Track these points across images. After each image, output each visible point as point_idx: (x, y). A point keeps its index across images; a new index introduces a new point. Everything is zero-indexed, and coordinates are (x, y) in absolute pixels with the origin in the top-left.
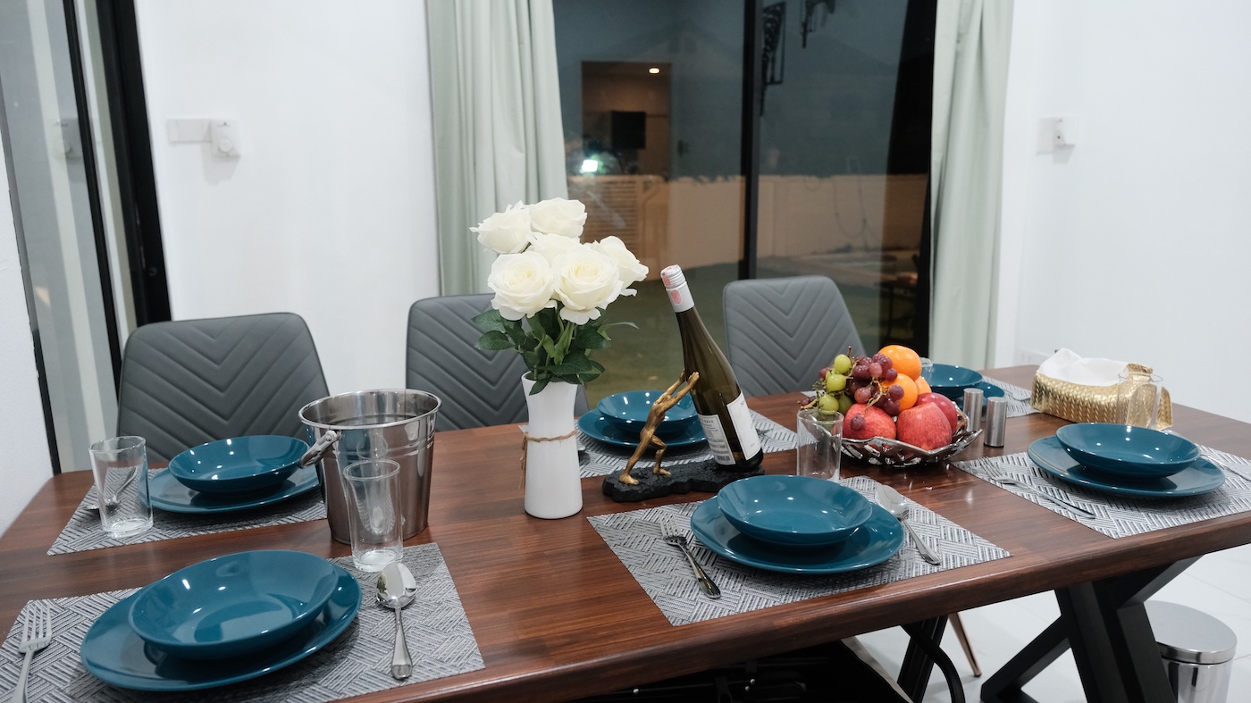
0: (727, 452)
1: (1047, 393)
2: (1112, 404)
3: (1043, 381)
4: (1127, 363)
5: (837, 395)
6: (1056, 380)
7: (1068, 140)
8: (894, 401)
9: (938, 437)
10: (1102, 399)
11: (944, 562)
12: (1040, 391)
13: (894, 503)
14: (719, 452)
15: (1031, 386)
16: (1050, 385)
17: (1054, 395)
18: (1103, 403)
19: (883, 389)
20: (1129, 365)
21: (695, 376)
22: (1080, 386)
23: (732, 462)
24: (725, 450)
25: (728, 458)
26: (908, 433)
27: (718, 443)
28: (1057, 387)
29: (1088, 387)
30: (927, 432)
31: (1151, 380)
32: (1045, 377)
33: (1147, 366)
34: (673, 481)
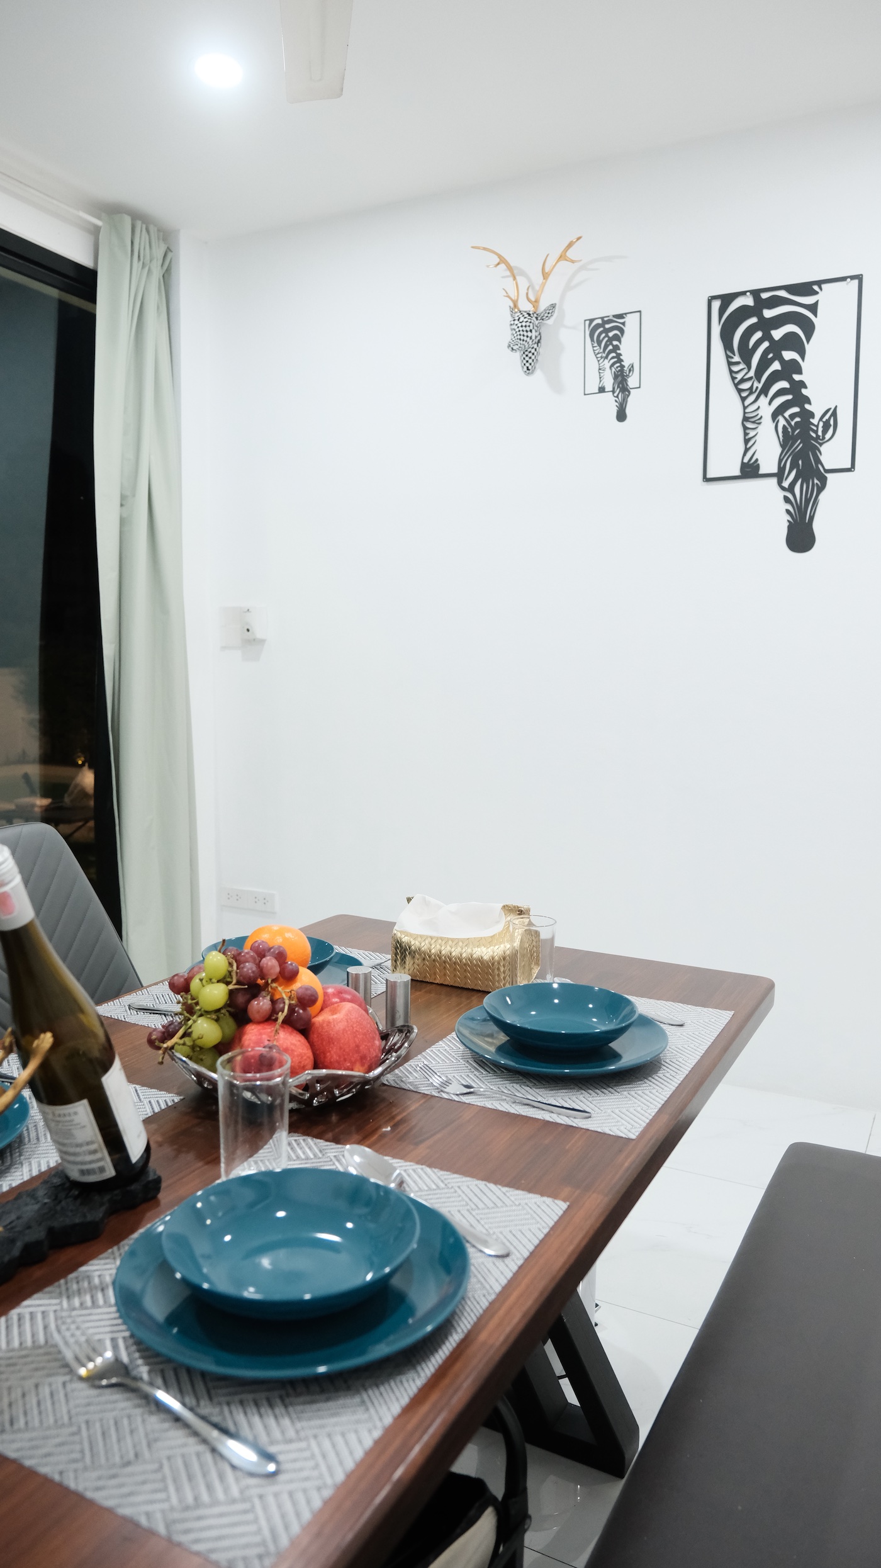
0: (101, 1159)
1: (413, 953)
2: (497, 958)
3: (405, 939)
4: (502, 905)
5: (216, 1014)
6: (421, 936)
7: (259, 633)
8: (304, 1009)
9: (372, 1050)
10: (485, 953)
11: (512, 1248)
12: (401, 952)
13: (388, 1172)
14: (82, 1163)
15: (390, 948)
16: (415, 944)
17: (425, 956)
18: (485, 958)
19: (283, 992)
20: (504, 906)
21: (46, 1040)
22: (452, 940)
23: (110, 1172)
24: (99, 1155)
25: (102, 1170)
26: (333, 1054)
27: (85, 1148)
28: (425, 946)
29: (463, 940)
30: (358, 1046)
31: (530, 924)
32: (407, 934)
33: (522, 905)
34: (19, 1244)
